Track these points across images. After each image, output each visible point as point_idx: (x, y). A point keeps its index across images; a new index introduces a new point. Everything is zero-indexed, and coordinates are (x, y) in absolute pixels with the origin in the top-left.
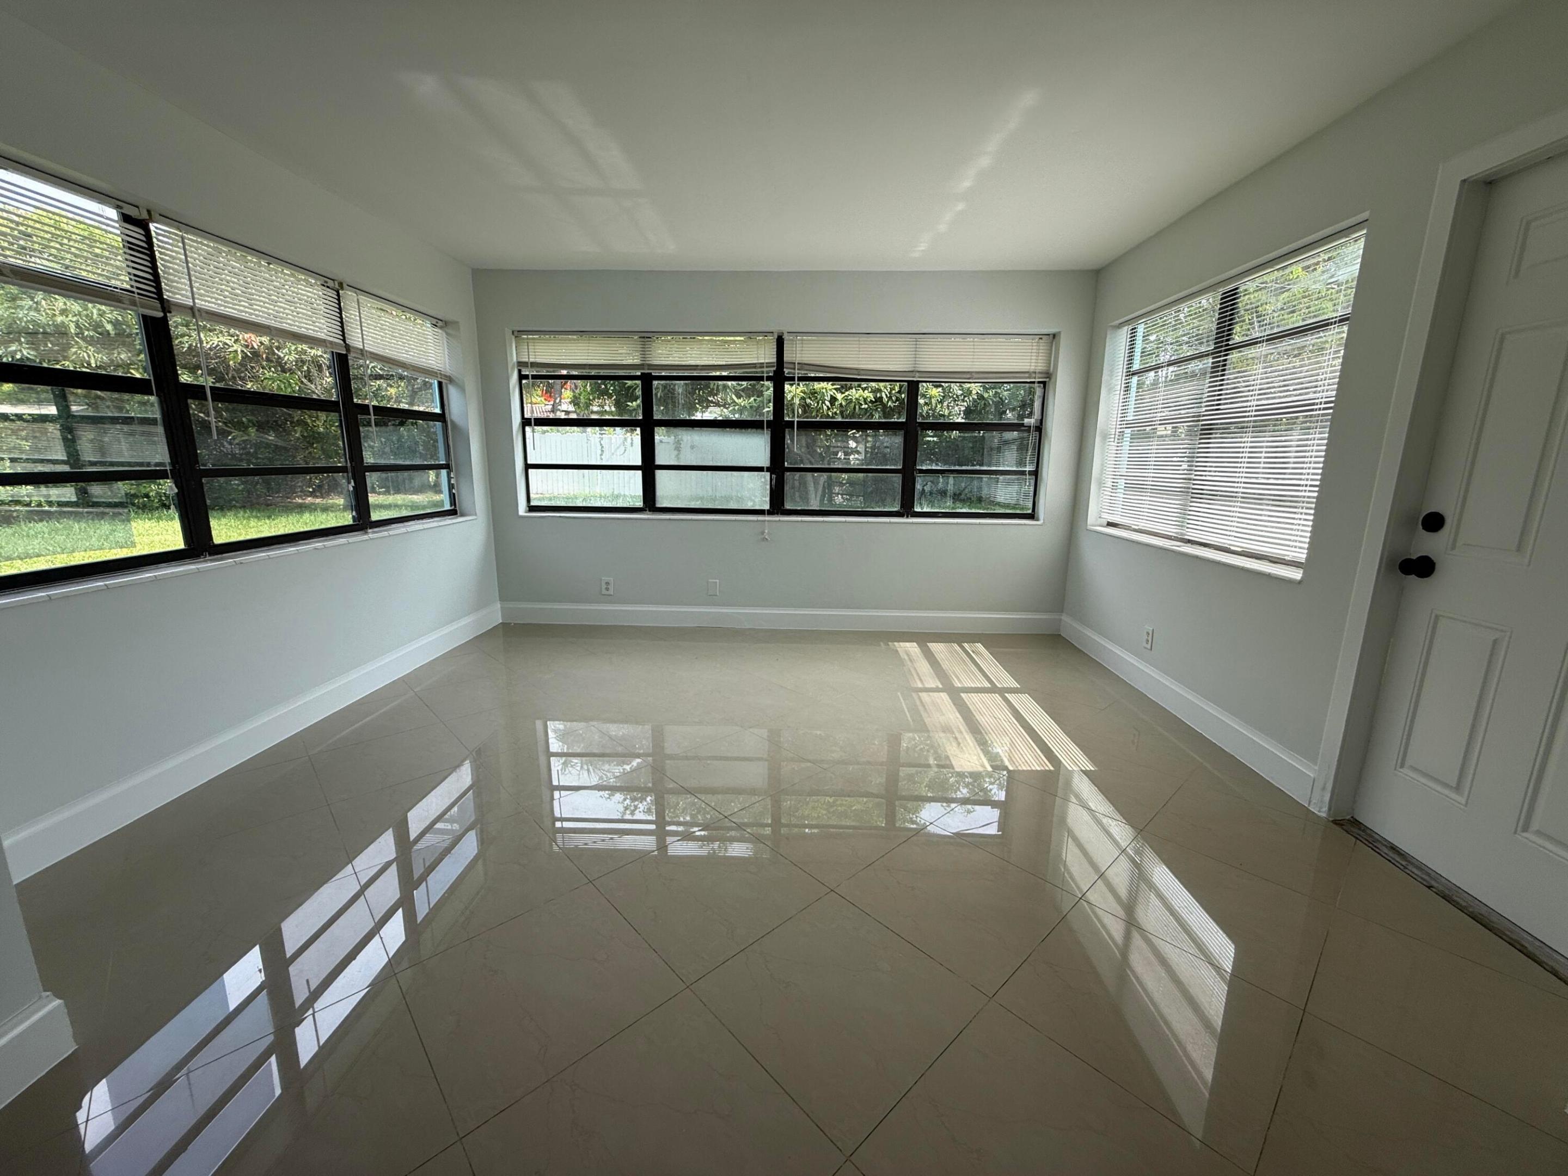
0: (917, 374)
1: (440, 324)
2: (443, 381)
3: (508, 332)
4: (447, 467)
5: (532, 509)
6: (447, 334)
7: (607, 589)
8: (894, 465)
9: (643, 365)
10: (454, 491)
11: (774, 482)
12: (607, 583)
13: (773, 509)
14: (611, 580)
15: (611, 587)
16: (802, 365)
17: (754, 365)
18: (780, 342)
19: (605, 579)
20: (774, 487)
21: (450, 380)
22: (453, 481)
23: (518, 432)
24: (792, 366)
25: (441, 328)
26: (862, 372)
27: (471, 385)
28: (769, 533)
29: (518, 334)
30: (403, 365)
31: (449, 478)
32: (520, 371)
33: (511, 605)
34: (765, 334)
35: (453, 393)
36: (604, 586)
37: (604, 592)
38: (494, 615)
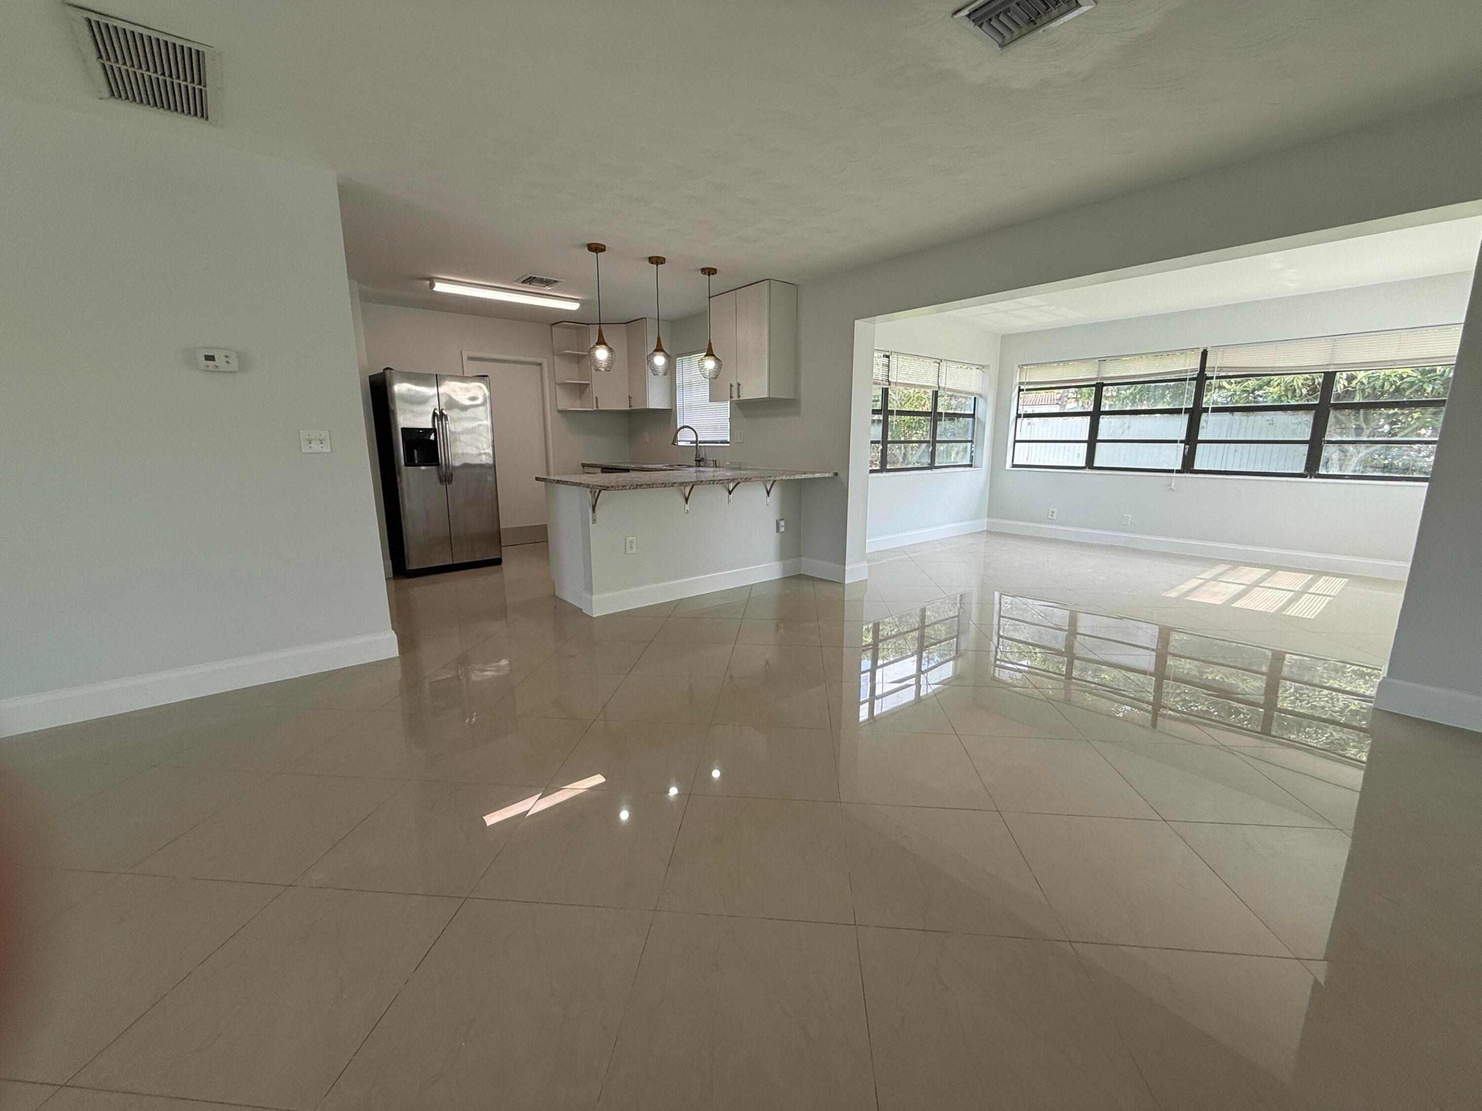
0: (1332, 367)
1: (980, 367)
2: (977, 397)
3: (1016, 366)
4: (972, 441)
5: (1014, 466)
6: (983, 372)
7: (1052, 516)
8: (1302, 437)
9: (1097, 378)
10: (973, 454)
11: (1186, 451)
12: (1053, 512)
13: (1184, 470)
14: (1055, 510)
15: (1055, 514)
16: (1221, 369)
17: (1181, 372)
18: (1205, 354)
19: (1051, 509)
20: (1186, 454)
21: (981, 396)
22: (973, 449)
23: (1013, 421)
24: (1212, 369)
25: (980, 369)
26: (1276, 369)
27: (991, 399)
28: (1175, 485)
29: (1021, 367)
30: (960, 392)
31: (972, 447)
32: (1019, 387)
33: (992, 520)
34: (1193, 350)
35: (980, 402)
36: (1050, 514)
37: (1050, 517)
38: (983, 523)
